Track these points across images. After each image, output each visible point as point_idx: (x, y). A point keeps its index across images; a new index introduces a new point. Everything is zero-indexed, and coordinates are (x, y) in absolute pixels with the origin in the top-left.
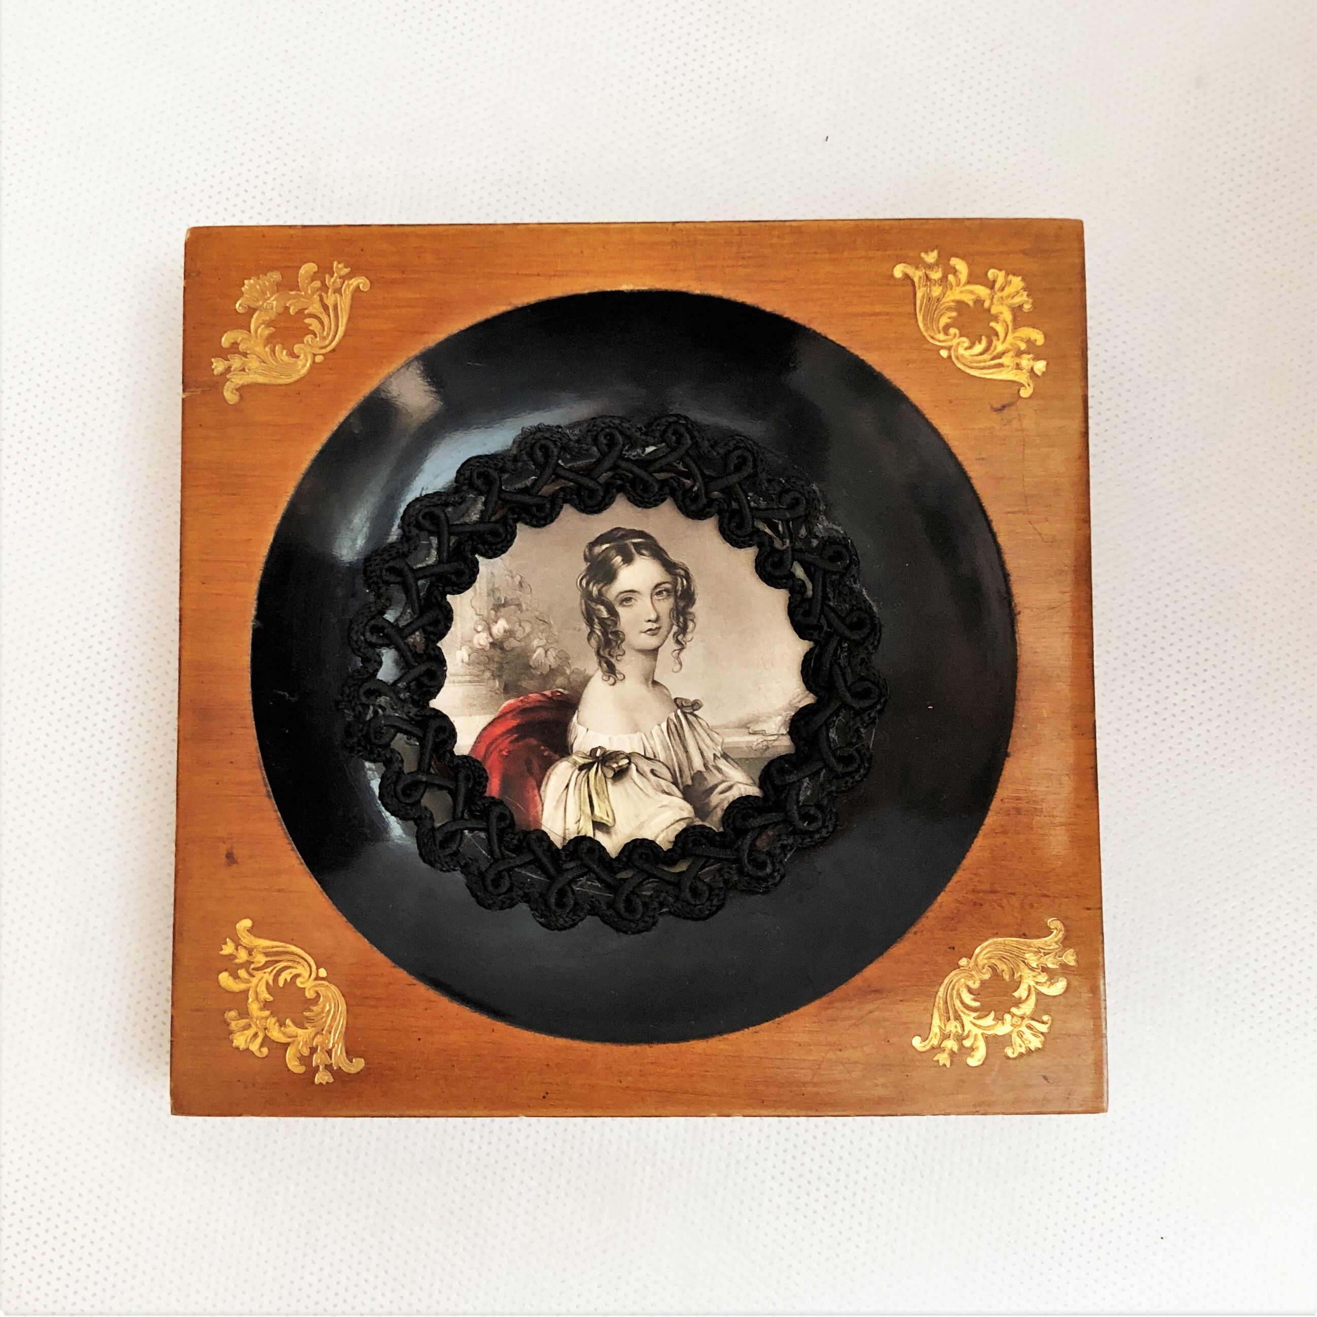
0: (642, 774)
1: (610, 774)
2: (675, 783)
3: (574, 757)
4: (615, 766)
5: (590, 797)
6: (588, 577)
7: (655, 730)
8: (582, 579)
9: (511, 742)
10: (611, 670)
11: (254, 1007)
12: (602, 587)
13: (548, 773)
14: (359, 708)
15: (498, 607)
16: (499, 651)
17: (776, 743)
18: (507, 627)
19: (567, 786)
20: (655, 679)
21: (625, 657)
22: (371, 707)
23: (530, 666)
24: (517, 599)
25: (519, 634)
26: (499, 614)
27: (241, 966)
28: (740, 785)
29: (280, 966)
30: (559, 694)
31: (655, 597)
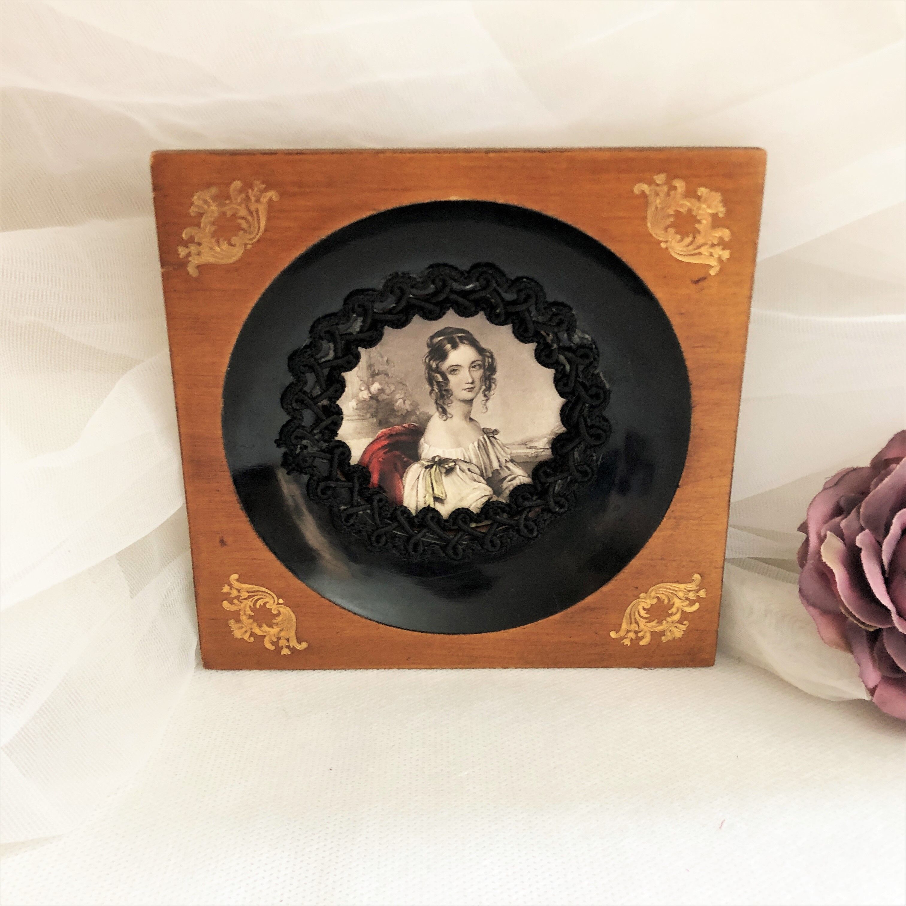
0: (462, 471)
1: (444, 471)
2: (482, 476)
3: (423, 462)
4: (446, 466)
5: (432, 483)
6: (429, 357)
7: (471, 446)
8: (426, 358)
9: (385, 453)
10: (444, 412)
11: (244, 618)
12: (438, 363)
13: (407, 470)
14: (292, 447)
15: (374, 375)
16: (375, 402)
17: (543, 453)
18: (380, 387)
19: (418, 478)
20: (472, 417)
21: (453, 405)
22: (299, 446)
23: (395, 410)
24: (386, 370)
25: (388, 391)
26: (374, 379)
27: (234, 598)
28: (520, 477)
29: (256, 598)
30: (412, 426)
31: (472, 369)
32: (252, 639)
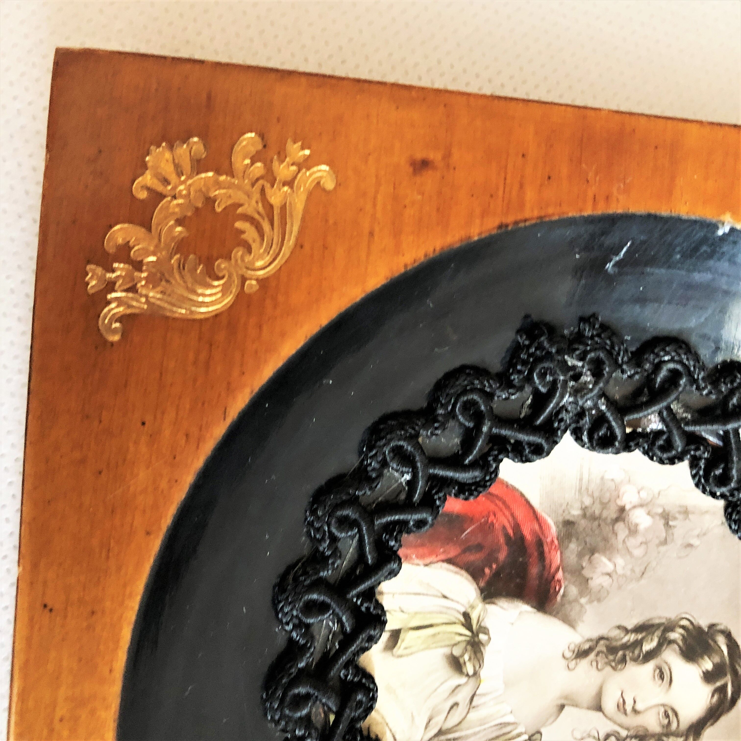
0: (453, 691)
1: (457, 652)
3: (480, 606)
4: (466, 657)
5: (431, 626)
6: (691, 627)
7: (504, 708)
8: (689, 620)
9: (504, 528)
10: (581, 654)
11: (207, 181)
12: (678, 644)
15: (666, 517)
16: (614, 516)
18: (641, 527)
19: (445, 597)
20: (566, 708)
21: (594, 671)
23: (593, 554)
24: (673, 541)
25: (632, 542)
26: (658, 518)
27: (269, 170)
29: (266, 226)
30: (557, 588)
31: (662, 710)
32: (143, 195)
